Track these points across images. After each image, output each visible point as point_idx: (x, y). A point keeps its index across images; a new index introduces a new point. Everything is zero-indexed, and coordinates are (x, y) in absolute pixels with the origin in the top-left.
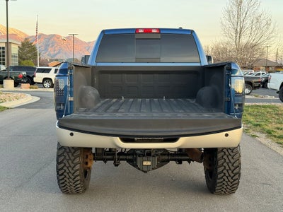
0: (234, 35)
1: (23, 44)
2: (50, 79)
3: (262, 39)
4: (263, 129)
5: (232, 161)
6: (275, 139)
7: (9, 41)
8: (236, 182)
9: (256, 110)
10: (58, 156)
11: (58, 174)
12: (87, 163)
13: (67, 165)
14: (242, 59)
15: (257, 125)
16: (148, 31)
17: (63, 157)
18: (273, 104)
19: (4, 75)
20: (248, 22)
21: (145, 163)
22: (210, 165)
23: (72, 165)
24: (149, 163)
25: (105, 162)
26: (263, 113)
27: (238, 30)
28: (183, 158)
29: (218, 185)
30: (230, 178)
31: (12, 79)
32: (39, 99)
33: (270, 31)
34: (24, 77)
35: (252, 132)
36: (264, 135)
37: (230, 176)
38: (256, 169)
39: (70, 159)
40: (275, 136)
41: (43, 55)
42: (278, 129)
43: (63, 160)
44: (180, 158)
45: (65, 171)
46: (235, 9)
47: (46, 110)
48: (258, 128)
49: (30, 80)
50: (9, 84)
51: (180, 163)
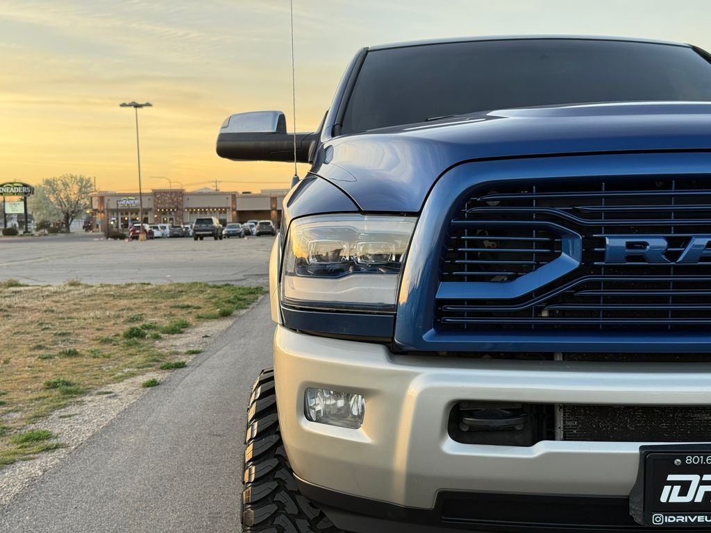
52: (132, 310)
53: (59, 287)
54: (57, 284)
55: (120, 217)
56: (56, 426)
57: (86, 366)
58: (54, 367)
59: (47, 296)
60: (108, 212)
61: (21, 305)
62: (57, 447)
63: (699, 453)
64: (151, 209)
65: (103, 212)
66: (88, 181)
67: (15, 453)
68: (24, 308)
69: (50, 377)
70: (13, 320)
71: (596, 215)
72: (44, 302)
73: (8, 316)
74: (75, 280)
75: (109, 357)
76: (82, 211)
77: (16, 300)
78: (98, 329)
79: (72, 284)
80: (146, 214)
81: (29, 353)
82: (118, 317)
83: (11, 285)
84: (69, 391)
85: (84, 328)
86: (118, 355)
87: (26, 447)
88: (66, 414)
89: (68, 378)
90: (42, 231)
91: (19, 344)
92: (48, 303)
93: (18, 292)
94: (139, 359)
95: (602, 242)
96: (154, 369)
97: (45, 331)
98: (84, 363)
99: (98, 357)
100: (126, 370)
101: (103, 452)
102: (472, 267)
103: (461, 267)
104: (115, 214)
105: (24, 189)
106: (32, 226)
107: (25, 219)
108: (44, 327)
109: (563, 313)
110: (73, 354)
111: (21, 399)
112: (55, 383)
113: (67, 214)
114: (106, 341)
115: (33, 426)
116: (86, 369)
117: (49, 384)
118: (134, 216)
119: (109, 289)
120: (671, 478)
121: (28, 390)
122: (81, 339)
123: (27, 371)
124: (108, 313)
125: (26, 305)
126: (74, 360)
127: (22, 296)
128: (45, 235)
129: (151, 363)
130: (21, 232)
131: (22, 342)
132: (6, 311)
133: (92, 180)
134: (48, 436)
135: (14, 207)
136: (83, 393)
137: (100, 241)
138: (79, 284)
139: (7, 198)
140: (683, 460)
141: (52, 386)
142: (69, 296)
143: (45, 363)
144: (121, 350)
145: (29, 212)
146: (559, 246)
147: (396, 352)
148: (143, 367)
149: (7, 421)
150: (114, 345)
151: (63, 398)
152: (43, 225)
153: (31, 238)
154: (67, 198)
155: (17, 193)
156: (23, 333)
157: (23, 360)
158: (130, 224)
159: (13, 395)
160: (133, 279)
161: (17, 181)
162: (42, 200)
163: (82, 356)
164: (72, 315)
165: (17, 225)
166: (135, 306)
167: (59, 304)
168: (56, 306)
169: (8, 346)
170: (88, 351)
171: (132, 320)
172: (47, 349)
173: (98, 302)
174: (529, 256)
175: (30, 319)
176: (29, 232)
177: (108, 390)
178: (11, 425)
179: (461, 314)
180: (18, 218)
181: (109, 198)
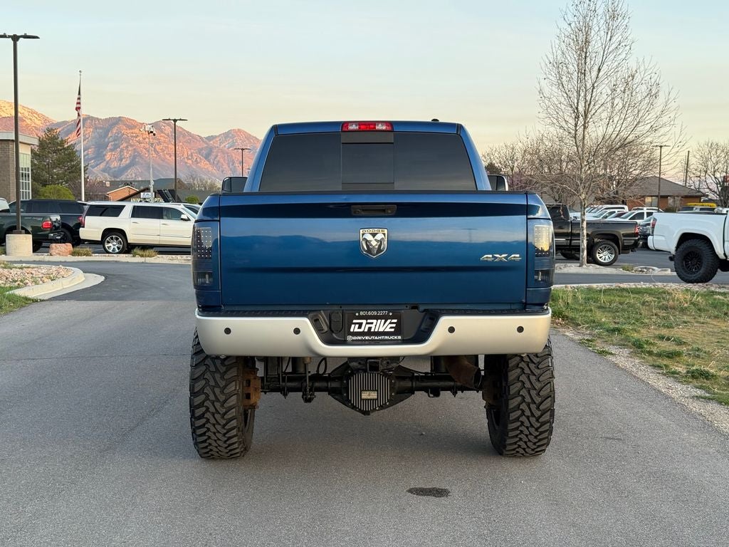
0: (572, 122)
1: (42, 144)
2: (121, 233)
3: (637, 132)
4: (627, 338)
5: (538, 386)
6: (650, 358)
7: (21, 139)
8: (546, 427)
9: (617, 299)
10: (194, 380)
11: (193, 415)
12: (248, 396)
13: (212, 397)
14: (592, 178)
15: (614, 330)
16: (367, 127)
17: (203, 382)
18: (660, 285)
19: (6, 224)
20: (603, 91)
21: (365, 395)
22: (495, 398)
23: (222, 398)
24: (374, 395)
25: (285, 395)
26: (633, 306)
27: (581, 109)
28: (442, 384)
29: (511, 434)
30: (533, 420)
31: (27, 232)
32: (103, 278)
33: (658, 109)
34: (54, 228)
35: (599, 345)
36: (626, 351)
37: (533, 415)
38: (597, 414)
39: (217, 385)
40: (650, 353)
41: (94, 172)
42: (661, 338)
43: (203, 388)
44: (436, 384)
45: (208, 409)
46: (572, 58)
47: (124, 303)
48: (616, 337)
49: (71, 235)
50: (20, 244)
51: (437, 394)
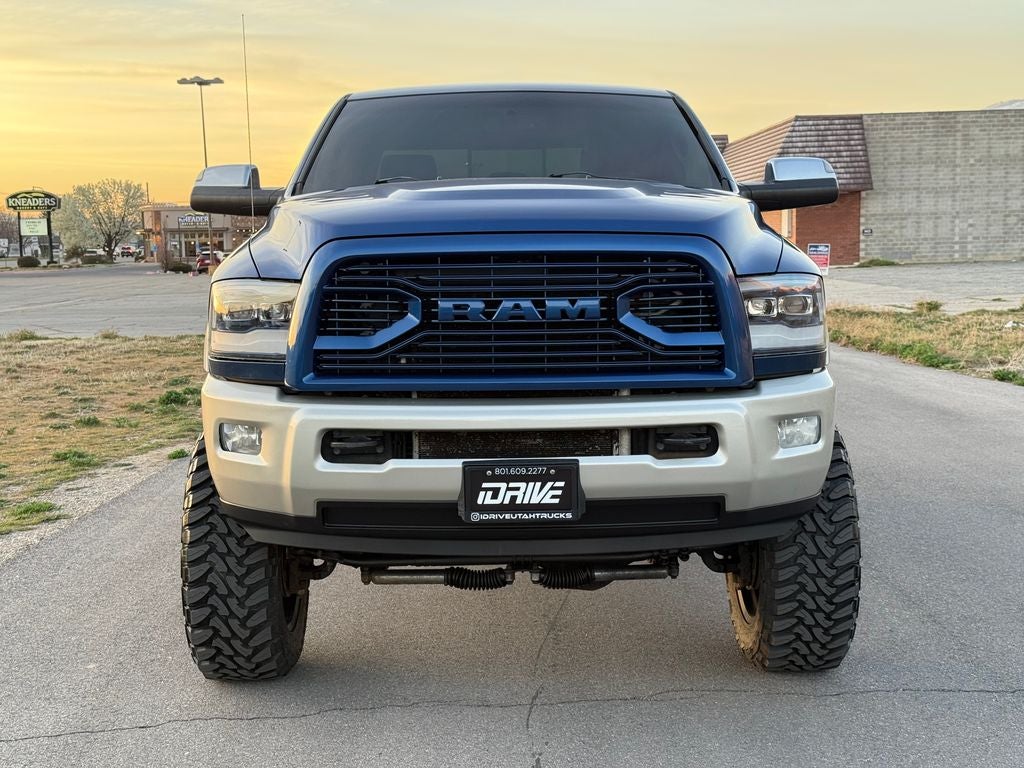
52: (178, 370)
53: (88, 340)
54: (87, 336)
55: (183, 240)
56: (61, 498)
57: (107, 437)
58: (68, 438)
59: (71, 352)
60: (166, 234)
61: (34, 364)
62: (58, 518)
63: (504, 466)
64: (228, 229)
65: (159, 233)
66: (138, 188)
67: (12, 524)
68: (38, 367)
69: (62, 448)
70: (23, 383)
71: (434, 283)
72: (65, 360)
73: (17, 378)
74: (111, 331)
75: (136, 426)
76: (129, 232)
77: (30, 358)
78: (130, 394)
79: (106, 337)
80: (221, 236)
81: (40, 423)
82: (159, 378)
83: (26, 339)
84: (81, 463)
85: (113, 393)
86: (149, 424)
87: (24, 518)
88: (75, 487)
89: (81, 450)
90: (74, 260)
91: (29, 411)
92: (71, 361)
93: (34, 347)
94: (173, 429)
95: (435, 305)
96: (188, 439)
97: (64, 397)
98: (106, 434)
99: (123, 427)
100: (153, 441)
101: (107, 521)
102: (342, 324)
103: (333, 324)
104: (177, 236)
105: (47, 201)
106: (60, 254)
107: (49, 243)
108: (61, 391)
109: (418, 360)
110: (92, 424)
111: (25, 471)
112: (66, 454)
113: (109, 236)
114: (137, 408)
115: (35, 499)
116: (107, 439)
117: (58, 456)
118: (203, 239)
119: (154, 342)
120: (485, 485)
121: (34, 462)
122: (106, 406)
123: (35, 442)
124: (146, 375)
125: (42, 364)
126: (93, 430)
127: (38, 352)
128: (78, 266)
129: (186, 433)
130: (44, 262)
131: (33, 410)
132: (15, 371)
133: (144, 187)
134: (50, 508)
135: (34, 226)
136: (97, 465)
137: (156, 274)
138: (116, 336)
139: (24, 214)
140: (493, 472)
141: (61, 458)
142: (99, 352)
143: (58, 433)
144: (153, 419)
145: (56, 233)
146: (406, 307)
147: (285, 393)
148: (175, 438)
149: (6, 495)
150: (147, 413)
151: (73, 471)
152: (74, 253)
153: (57, 270)
154: (109, 212)
155: (36, 207)
156: (34, 399)
157: (31, 430)
158: (198, 250)
159: (16, 468)
160: (190, 329)
161: (36, 189)
162: (73, 216)
163: (104, 425)
164: (99, 377)
165: (40, 252)
166: (185, 365)
167: (84, 363)
168: (80, 365)
169: (14, 415)
170: (113, 420)
171: (175, 383)
172: (63, 417)
173: (137, 360)
174: (384, 315)
175: (45, 381)
176: (56, 262)
177: (127, 462)
178: (9, 498)
179: (334, 362)
180: (39, 243)
181: (167, 213)
